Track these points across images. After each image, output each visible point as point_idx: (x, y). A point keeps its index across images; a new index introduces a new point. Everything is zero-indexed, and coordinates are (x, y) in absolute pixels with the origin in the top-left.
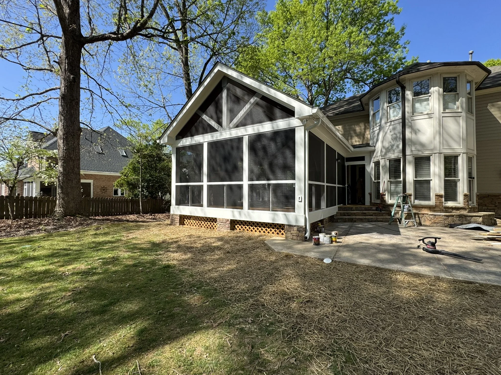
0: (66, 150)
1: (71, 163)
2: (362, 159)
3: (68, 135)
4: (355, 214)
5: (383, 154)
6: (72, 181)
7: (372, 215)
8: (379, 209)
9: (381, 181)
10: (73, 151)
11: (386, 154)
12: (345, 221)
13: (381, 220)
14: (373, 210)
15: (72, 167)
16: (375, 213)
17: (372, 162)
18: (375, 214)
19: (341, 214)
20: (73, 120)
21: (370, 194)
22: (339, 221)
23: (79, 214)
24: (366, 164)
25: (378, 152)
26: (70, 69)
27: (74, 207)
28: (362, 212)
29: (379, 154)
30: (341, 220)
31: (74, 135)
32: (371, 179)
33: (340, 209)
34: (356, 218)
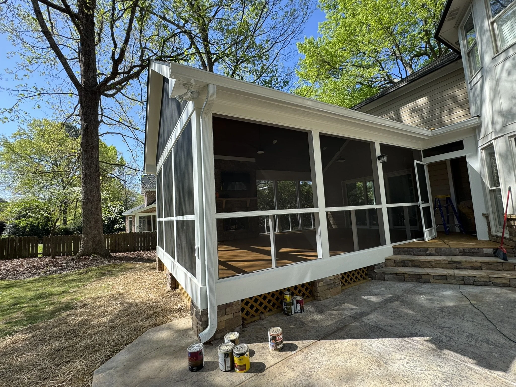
0: (84, 192)
1: (89, 204)
2: (459, 146)
3: (86, 178)
4: (431, 265)
5: (498, 127)
6: (91, 221)
7: (479, 268)
8: (502, 254)
9: (502, 186)
10: (91, 192)
11: (505, 126)
12: (402, 278)
13: (505, 281)
14: (486, 255)
15: (90, 208)
16: (488, 263)
17: (479, 149)
18: (489, 266)
19: (397, 263)
20: (89, 164)
21: (486, 216)
22: (386, 277)
23: (95, 253)
24: (467, 155)
25: (488, 126)
26: (85, 119)
27: (92, 246)
28: (449, 258)
29: (490, 129)
30: (391, 276)
31: (91, 177)
32: (483, 184)
33: (397, 251)
34: (428, 274)
